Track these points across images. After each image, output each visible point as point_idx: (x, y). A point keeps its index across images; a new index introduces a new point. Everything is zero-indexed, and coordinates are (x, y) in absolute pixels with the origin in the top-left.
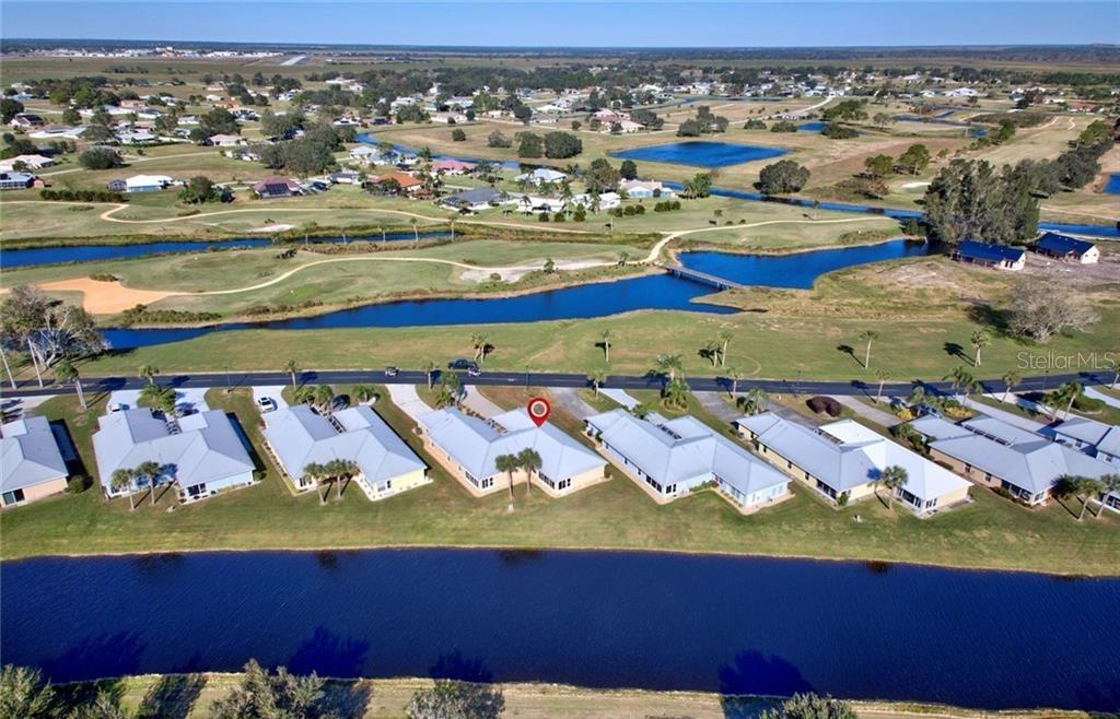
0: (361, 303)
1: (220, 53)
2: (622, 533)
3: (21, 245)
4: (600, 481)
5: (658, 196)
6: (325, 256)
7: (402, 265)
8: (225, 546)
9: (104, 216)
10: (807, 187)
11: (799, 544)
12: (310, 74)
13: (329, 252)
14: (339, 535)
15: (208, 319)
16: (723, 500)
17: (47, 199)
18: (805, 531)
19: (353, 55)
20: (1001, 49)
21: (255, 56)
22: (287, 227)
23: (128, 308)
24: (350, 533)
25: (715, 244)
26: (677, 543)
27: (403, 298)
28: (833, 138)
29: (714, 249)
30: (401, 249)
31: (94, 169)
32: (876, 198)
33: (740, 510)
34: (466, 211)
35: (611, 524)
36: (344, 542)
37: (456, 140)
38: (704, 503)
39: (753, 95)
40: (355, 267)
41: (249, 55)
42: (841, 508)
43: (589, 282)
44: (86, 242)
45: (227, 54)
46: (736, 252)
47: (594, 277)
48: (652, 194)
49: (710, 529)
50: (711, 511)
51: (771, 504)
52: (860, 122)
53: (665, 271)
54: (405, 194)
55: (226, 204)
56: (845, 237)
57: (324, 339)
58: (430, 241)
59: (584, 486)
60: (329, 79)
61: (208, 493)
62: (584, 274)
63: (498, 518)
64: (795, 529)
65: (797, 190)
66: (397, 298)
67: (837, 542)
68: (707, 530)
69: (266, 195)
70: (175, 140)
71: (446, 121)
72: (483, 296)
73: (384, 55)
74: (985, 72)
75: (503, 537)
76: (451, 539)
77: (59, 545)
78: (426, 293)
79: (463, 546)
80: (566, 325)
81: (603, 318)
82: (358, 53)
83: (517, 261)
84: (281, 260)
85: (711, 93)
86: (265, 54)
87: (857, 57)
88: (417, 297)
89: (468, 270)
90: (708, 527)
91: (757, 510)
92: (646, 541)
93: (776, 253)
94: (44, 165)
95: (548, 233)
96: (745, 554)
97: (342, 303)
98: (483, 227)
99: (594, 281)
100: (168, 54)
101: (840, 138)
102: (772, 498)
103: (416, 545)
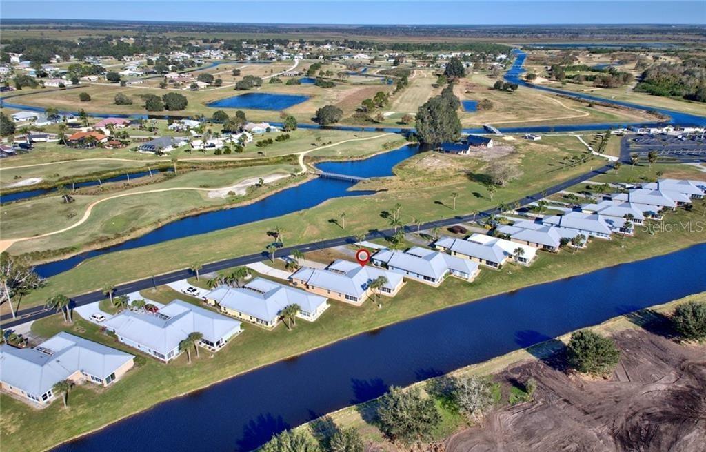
0: (163, 223)
2: (433, 304)
5: (272, 132)
7: (163, 194)
8: (261, 364)
10: (341, 120)
14: (312, 341)
15: (69, 252)
16: (458, 279)
18: (496, 282)
20: (355, 27)
22: (38, 180)
24: (317, 339)
25: (329, 158)
27: (187, 215)
28: (324, 87)
29: (329, 160)
32: (378, 123)
33: (468, 281)
34: (160, 153)
35: (425, 301)
36: (318, 344)
37: (85, 100)
38: (452, 282)
39: (252, 60)
42: (501, 270)
43: (286, 188)
46: (341, 160)
47: (285, 185)
48: (265, 130)
49: (464, 292)
50: (457, 284)
51: (476, 275)
52: (329, 77)
53: (318, 176)
54: (102, 146)
56: (385, 146)
59: (400, 288)
61: (224, 342)
64: (492, 283)
65: (337, 121)
66: (183, 216)
67: (509, 283)
71: (57, 85)
74: (361, 43)
77: (165, 394)
81: (315, 207)
85: (225, 58)
87: (286, 32)
88: (195, 213)
89: (208, 191)
90: (462, 291)
91: (473, 279)
93: (361, 159)
95: (231, 162)
97: (152, 225)
101: (328, 87)
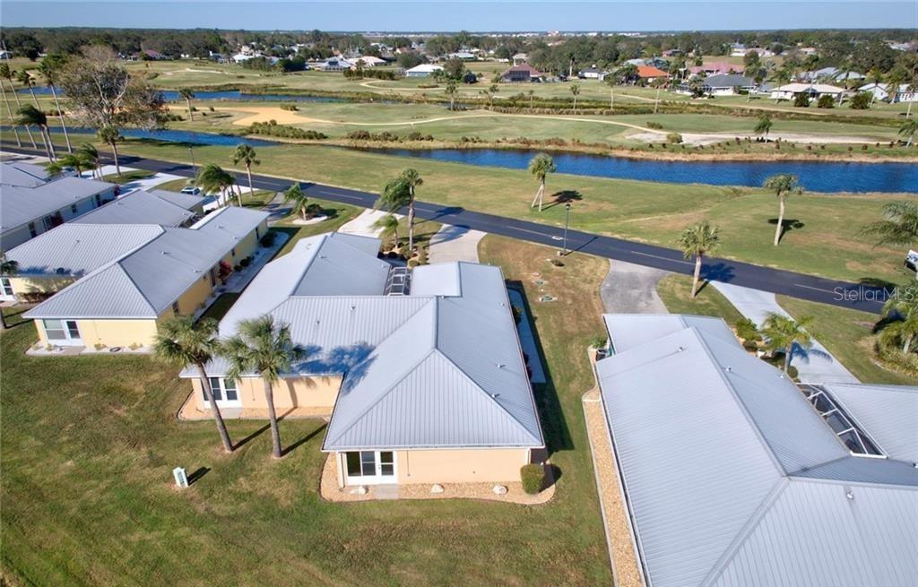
0: (477, 145)
4: (497, 494)
6: (498, 113)
9: (362, 85)
15: (311, 138)
17: (347, 77)
34: (701, 95)
40: (512, 120)
54: (645, 84)
55: (469, 85)
66: (524, 146)
69: (507, 80)
70: (488, 59)
72: (638, 155)
78: (562, 143)
84: (450, 111)
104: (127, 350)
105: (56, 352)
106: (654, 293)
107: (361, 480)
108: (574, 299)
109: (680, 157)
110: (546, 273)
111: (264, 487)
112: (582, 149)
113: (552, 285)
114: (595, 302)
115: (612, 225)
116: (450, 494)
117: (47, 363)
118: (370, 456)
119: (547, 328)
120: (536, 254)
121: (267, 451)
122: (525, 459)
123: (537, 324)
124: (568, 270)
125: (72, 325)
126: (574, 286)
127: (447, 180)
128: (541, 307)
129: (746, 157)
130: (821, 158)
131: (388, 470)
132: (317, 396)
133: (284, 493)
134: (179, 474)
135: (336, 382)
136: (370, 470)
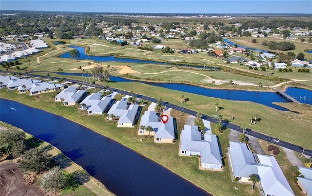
0: (172, 82)
1: (214, 17)
2: (160, 158)
3: (124, 58)
4: (170, 143)
5: (306, 67)
6: (178, 69)
7: (193, 74)
9: (144, 54)
11: (206, 185)
12: (230, 22)
13: (179, 68)
14: (104, 131)
15: (137, 79)
16: (198, 162)
17: (139, 49)
18: (213, 182)
19: (251, 16)
21: (223, 17)
23: (125, 73)
24: (106, 132)
26: (172, 167)
27: (184, 83)
30: (198, 70)
31: (154, 43)
33: (199, 167)
34: (229, 63)
35: (160, 154)
37: (253, 42)
38: (191, 160)
40: (180, 73)
41: (221, 17)
42: (235, 182)
43: (243, 89)
44: (136, 59)
45: (215, 17)
48: (303, 66)
49: (184, 168)
50: (191, 164)
51: (212, 170)
54: (217, 56)
55: (171, 54)
57: (153, 88)
58: (209, 69)
59: (165, 142)
60: (235, 23)
61: (93, 114)
62: (243, 87)
63: (137, 141)
64: (211, 180)
66: (182, 83)
67: (220, 191)
68: (183, 168)
69: (182, 53)
70: (178, 38)
71: (256, 36)
72: (205, 87)
73: (261, 17)
75: (133, 146)
76: (122, 142)
79: (123, 144)
80: (218, 100)
82: (253, 16)
83: (226, 79)
84: (166, 68)
86: (226, 17)
88: (187, 83)
89: (209, 79)
90: (184, 167)
91: (205, 169)
92: (164, 163)
94: (146, 41)
95: (247, 73)
96: (187, 180)
97: (167, 81)
98: (228, 68)
99: (244, 90)
100: (201, 17)
102: (214, 168)
103: (115, 140)
104: (128, 127)
105: (120, 127)
106: (194, 121)
107: (158, 141)
108: (183, 122)
109: (213, 88)
110: (180, 117)
111: (149, 141)
112: (194, 84)
113: (180, 119)
114: (185, 122)
115: (193, 107)
116: (166, 142)
117: (120, 128)
118: (159, 139)
119: (178, 126)
120: (179, 113)
121: (148, 138)
122: (173, 140)
123: (177, 125)
124: (183, 117)
125: (122, 124)
126: (183, 120)
127: (166, 95)
128: (178, 123)
129: (226, 89)
130: (241, 90)
131: (160, 140)
132: (152, 133)
133: (151, 142)
134: (141, 140)
135: (154, 132)
136: (159, 140)
